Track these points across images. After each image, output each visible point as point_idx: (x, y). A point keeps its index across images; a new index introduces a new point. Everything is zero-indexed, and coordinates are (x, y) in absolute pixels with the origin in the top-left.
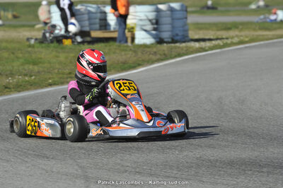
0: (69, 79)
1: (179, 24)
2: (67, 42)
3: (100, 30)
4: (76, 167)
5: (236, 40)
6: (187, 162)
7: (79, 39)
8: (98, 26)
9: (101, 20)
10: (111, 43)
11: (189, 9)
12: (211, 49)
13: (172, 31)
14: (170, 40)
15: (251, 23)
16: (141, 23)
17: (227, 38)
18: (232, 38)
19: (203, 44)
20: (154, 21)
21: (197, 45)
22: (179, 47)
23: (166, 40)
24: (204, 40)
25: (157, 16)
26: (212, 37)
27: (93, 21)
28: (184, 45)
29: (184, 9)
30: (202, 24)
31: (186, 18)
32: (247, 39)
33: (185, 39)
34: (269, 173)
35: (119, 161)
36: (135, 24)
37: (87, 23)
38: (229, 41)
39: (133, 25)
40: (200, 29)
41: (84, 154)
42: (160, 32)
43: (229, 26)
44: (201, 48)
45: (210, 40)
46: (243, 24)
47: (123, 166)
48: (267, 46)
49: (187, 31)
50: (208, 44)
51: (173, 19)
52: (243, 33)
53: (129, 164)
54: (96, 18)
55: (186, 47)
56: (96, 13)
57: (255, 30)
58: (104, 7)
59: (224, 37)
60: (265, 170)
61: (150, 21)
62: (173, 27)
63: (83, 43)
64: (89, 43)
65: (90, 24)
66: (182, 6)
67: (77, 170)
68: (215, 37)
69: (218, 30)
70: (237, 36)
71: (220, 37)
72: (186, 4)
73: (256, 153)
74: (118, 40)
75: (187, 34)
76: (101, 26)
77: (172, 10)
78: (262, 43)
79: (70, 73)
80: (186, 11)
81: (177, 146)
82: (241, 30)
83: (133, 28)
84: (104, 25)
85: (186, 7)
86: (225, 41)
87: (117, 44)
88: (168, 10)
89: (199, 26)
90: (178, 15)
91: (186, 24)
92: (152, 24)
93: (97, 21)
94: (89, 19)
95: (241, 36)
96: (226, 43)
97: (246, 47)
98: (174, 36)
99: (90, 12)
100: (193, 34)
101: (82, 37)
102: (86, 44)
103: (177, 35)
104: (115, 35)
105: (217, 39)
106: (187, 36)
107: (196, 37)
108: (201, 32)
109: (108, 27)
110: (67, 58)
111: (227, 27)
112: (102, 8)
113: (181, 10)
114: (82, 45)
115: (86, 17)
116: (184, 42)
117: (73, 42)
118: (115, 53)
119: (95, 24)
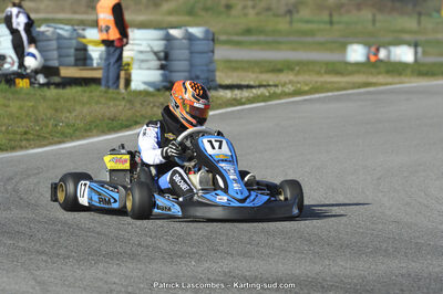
0: (24, 143)
1: (200, 60)
2: (23, 84)
3: (76, 65)
4: (33, 283)
5: (289, 88)
7: (42, 79)
8: (72, 59)
9: (77, 49)
10: (93, 87)
12: (250, 101)
13: (189, 71)
15: (314, 63)
16: (142, 57)
17: (276, 86)
18: (284, 85)
19: (237, 93)
20: (162, 55)
21: (228, 94)
24: (239, 87)
25: (166, 46)
26: (252, 83)
27: (64, 51)
29: (212, 38)
30: (236, 61)
31: (213, 52)
32: (307, 88)
33: (210, 85)
35: (100, 275)
36: (132, 59)
37: (55, 54)
38: (279, 90)
39: (129, 60)
40: (235, 69)
41: (46, 261)
42: (171, 71)
43: (279, 66)
44: (235, 100)
45: (249, 87)
46: (301, 63)
47: (106, 282)
48: (337, 99)
49: (213, 71)
50: (246, 93)
51: (191, 53)
52: (300, 78)
53: (117, 280)
54: (70, 48)
56: (70, 39)
57: (319, 73)
58: (84, 30)
59: (271, 83)
61: (156, 53)
62: (192, 65)
63: (47, 85)
64: (57, 85)
65: (60, 56)
66: (207, 32)
67: (34, 288)
68: (257, 83)
69: (261, 72)
70: (291, 82)
71: (265, 83)
72: (213, 29)
73: (318, 268)
75: (215, 76)
76: (77, 60)
77: (190, 38)
78: (330, 94)
79: (26, 133)
80: (213, 40)
81: (194, 253)
82: (298, 74)
83: (128, 65)
84: (82, 57)
85: (214, 34)
86: (272, 90)
88: (184, 38)
89: (233, 65)
90: (199, 47)
91: (212, 62)
92: (159, 59)
93: (72, 51)
94: (59, 48)
95: (298, 83)
96: (274, 93)
97: (305, 100)
99: (60, 37)
100: (222, 77)
101: (46, 77)
102: (52, 87)
103: (198, 78)
104: (98, 74)
105: (260, 86)
106: (214, 80)
107: (228, 82)
108: (235, 74)
109: (88, 62)
110: (21, 108)
111: (277, 69)
112: (80, 32)
113: (205, 39)
114: (45, 89)
115: (54, 44)
117: (31, 83)
118: (98, 103)
119: (68, 56)
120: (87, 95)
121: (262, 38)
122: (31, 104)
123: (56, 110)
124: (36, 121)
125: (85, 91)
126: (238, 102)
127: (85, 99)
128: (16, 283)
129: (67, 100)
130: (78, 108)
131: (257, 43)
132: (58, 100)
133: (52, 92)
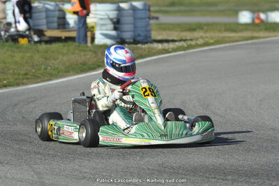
0: (25, 81)
1: (141, 24)
2: (23, 41)
3: (58, 28)
4: (33, 173)
5: (200, 41)
6: (149, 169)
7: (36, 38)
8: (55, 25)
9: (59, 18)
10: (70, 43)
11: (152, 9)
12: (174, 50)
13: (134, 31)
14: (132, 41)
15: (217, 24)
16: (102, 22)
17: (191, 40)
18: (197, 39)
19: (166, 45)
20: (115, 20)
21: (160, 46)
22: (142, 49)
23: (127, 40)
24: (167, 41)
25: (118, 15)
26: (175, 38)
27: (51, 19)
28: (146, 46)
29: (147, 8)
31: (149, 18)
32: (212, 41)
33: (147, 40)
34: (234, 181)
35: (77, 167)
36: (95, 23)
37: (44, 21)
38: (193, 43)
39: (93, 24)
40: (165, 29)
41: (41, 159)
42: (122, 32)
43: (194, 27)
44: (165, 50)
45: (173, 41)
46: (208, 25)
47: (81, 172)
49: (149, 31)
50: (171, 45)
51: (135, 19)
52: (208, 35)
53: (88, 171)
54: (53, 17)
55: (149, 48)
56: (54, 11)
57: (220, 31)
58: (63, 5)
59: (188, 38)
60: (230, 177)
61: (111, 20)
62: (135, 27)
63: (40, 42)
64: (47, 42)
65: (48, 23)
66: (145, 5)
67: (32, 176)
68: (179, 39)
69: (182, 31)
70: (202, 37)
71: (184, 38)
72: (149, 3)
73: (221, 161)
74: (77, 40)
75: (150, 34)
76: (59, 25)
77: (134, 9)
78: (228, 45)
79: (26, 74)
80: (149, 10)
82: (206, 31)
83: (93, 27)
84: (63, 24)
85: (149, 6)
86: (189, 42)
87: (76, 44)
88: (130, 9)
89: (164, 27)
90: (140, 14)
91: (148, 25)
92: (114, 23)
93: (56, 19)
94: (47, 17)
95: (207, 37)
96: (191, 45)
97: (211, 49)
98: (136, 36)
99: (47, 10)
100: (156, 35)
101: (39, 36)
102: (43, 43)
103: (139, 35)
104: (73, 34)
105: (181, 40)
106: (150, 37)
107: (159, 38)
108: (164, 33)
109: (67, 26)
110: (23, 58)
111: (192, 28)
112: (61, 6)
113: (144, 9)
114: (38, 45)
115: (44, 15)
116: (147, 43)
117: (29, 41)
118: (73, 53)
119: (53, 22)
120: (66, 48)
121: (182, 8)
122: (28, 55)
123: (46, 59)
124: (33, 66)
125: (64, 46)
126: (166, 51)
127: (65, 51)
128: (21, 174)
129: (53, 52)
130: (60, 57)
131: (179, 12)
132: (47, 52)
133: (43, 47)
